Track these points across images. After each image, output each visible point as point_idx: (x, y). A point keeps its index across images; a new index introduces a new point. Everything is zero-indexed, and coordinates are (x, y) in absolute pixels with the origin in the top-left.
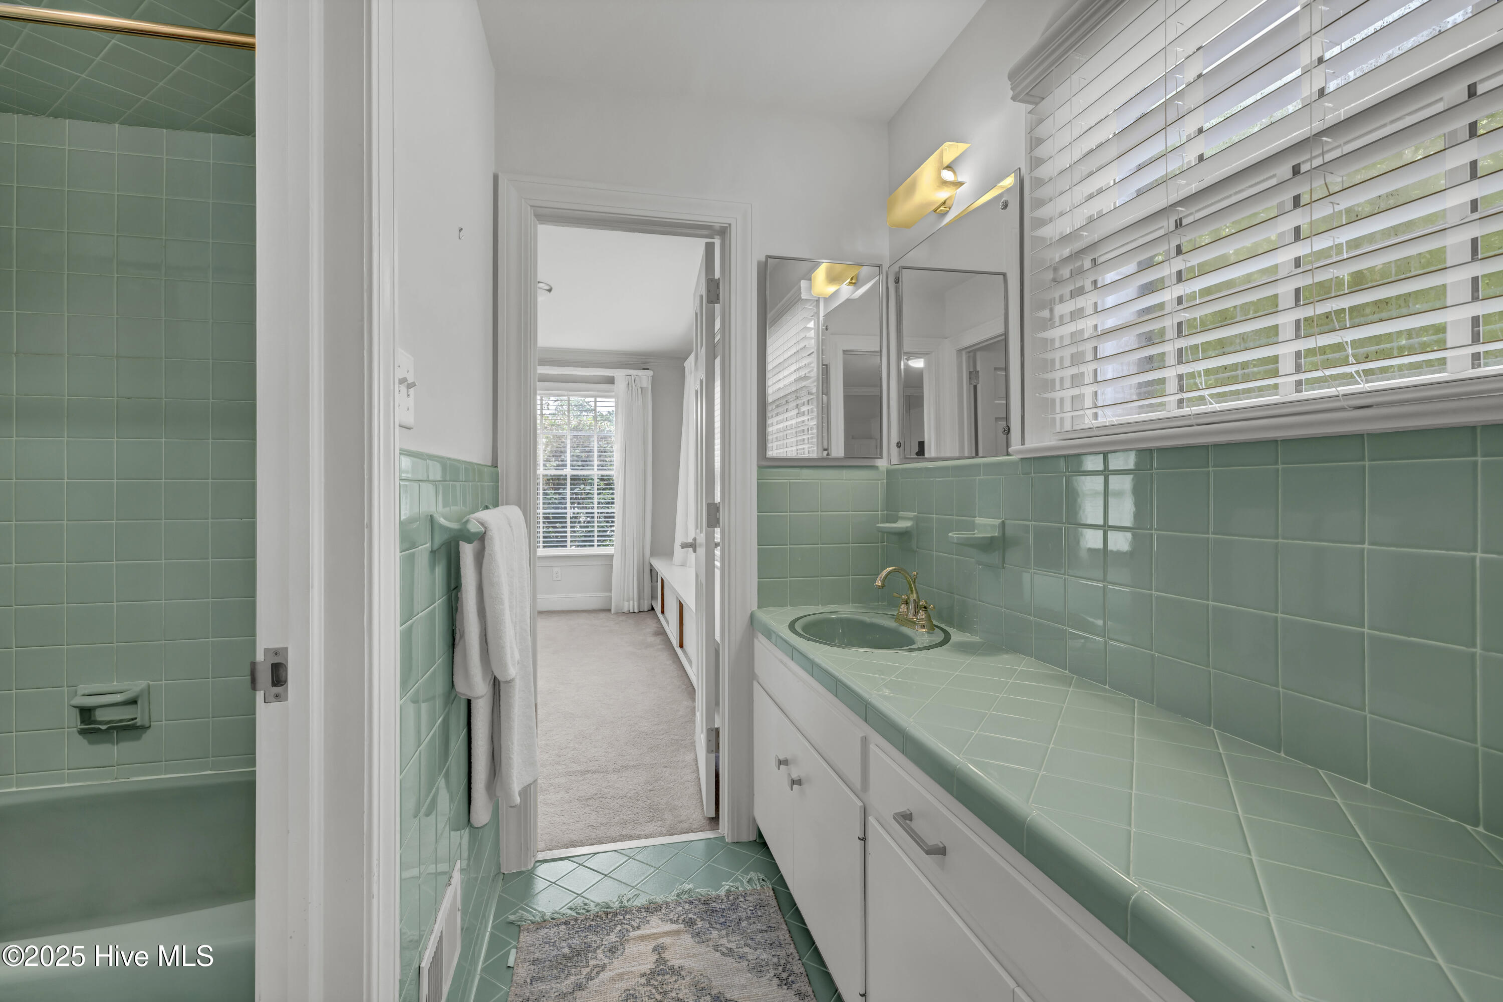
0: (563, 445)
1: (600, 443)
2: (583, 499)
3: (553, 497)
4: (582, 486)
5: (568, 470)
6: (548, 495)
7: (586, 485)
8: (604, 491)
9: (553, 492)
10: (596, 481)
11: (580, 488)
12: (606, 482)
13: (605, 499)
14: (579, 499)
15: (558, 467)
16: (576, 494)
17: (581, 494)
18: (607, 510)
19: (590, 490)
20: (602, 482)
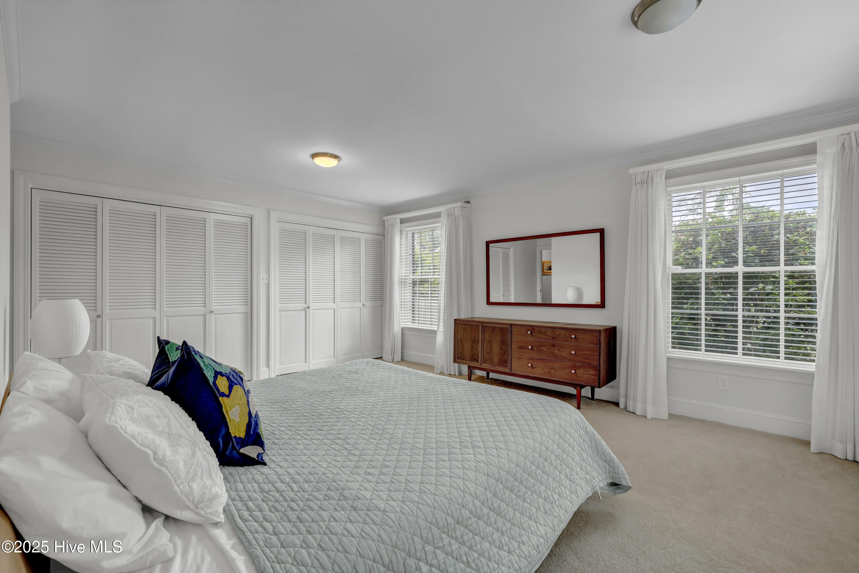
0: (734, 241)
1: (788, 235)
2: (762, 300)
3: (721, 298)
4: (761, 286)
5: (739, 267)
6: (715, 295)
7: (767, 285)
8: (794, 292)
9: (721, 291)
10: (783, 279)
11: (757, 287)
12: (797, 280)
13: (797, 301)
14: (756, 300)
15: (727, 265)
16: (752, 294)
17: (759, 294)
18: (802, 315)
19: (772, 290)
20: (791, 281)
